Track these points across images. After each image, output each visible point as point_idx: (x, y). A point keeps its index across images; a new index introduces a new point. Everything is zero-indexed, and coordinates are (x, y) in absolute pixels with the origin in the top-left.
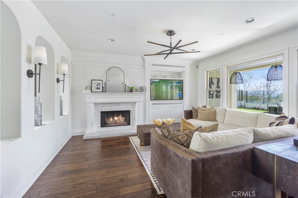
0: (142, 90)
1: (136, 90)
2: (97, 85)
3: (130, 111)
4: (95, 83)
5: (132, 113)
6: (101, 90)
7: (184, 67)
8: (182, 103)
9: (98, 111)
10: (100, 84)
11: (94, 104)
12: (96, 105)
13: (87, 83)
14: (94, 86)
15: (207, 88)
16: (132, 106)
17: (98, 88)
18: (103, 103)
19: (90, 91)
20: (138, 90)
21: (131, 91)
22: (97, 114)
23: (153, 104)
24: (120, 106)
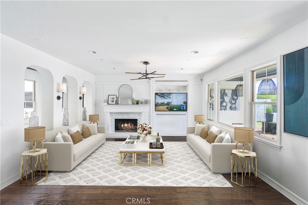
0: (146, 102)
1: (142, 103)
2: (112, 99)
3: (137, 119)
4: (110, 98)
5: (139, 121)
6: (114, 103)
7: (187, 81)
8: (185, 115)
9: (113, 118)
10: (114, 98)
11: (110, 113)
12: (111, 114)
13: (106, 98)
14: (110, 100)
15: (208, 101)
16: (139, 116)
17: (113, 102)
18: (116, 113)
19: (107, 103)
20: (143, 103)
21: (137, 103)
22: (112, 121)
23: (157, 114)
24: (129, 115)
